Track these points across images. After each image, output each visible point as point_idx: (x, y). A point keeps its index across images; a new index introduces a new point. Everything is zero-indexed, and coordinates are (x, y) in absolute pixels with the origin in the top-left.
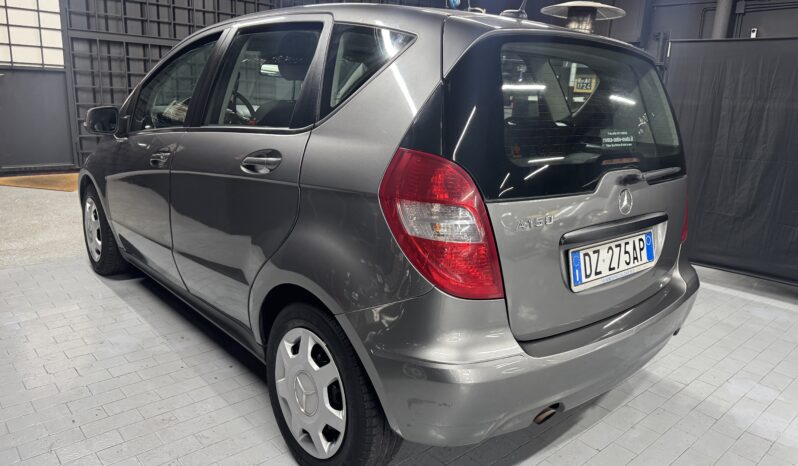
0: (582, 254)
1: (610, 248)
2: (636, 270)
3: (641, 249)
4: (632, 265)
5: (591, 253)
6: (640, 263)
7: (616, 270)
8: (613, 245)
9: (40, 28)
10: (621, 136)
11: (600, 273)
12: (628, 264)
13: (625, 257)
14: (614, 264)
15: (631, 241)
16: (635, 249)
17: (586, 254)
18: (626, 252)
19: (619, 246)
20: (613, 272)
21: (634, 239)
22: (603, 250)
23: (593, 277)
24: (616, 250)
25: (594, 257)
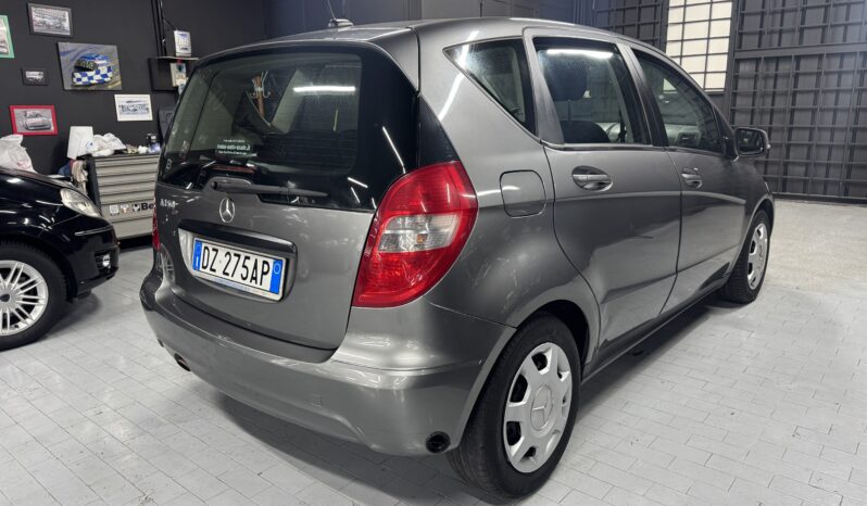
0: (204, 245)
1: (228, 253)
2: (251, 290)
3: (264, 273)
4: (247, 281)
5: (211, 249)
6: (258, 285)
7: (229, 277)
8: (232, 252)
9: (708, 39)
10: (236, 144)
11: (214, 271)
12: (244, 279)
13: (241, 271)
14: (230, 270)
15: (253, 258)
16: (255, 267)
17: (206, 248)
18: (244, 266)
19: (239, 256)
20: (226, 277)
21: (258, 258)
22: (222, 252)
23: (208, 270)
24: (235, 259)
25: (213, 254)
